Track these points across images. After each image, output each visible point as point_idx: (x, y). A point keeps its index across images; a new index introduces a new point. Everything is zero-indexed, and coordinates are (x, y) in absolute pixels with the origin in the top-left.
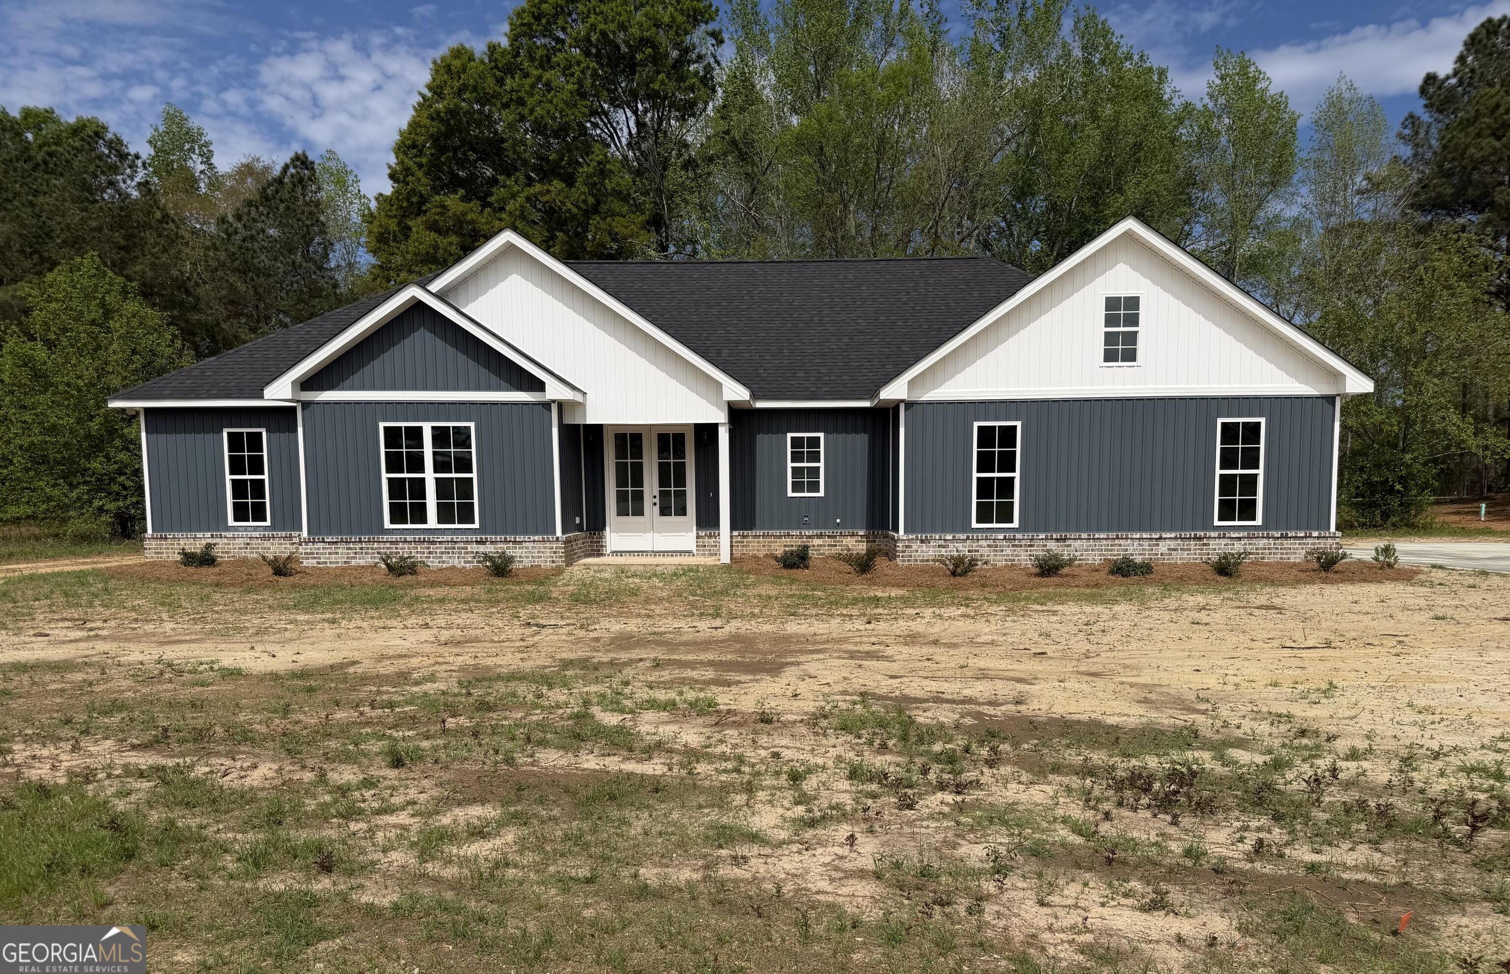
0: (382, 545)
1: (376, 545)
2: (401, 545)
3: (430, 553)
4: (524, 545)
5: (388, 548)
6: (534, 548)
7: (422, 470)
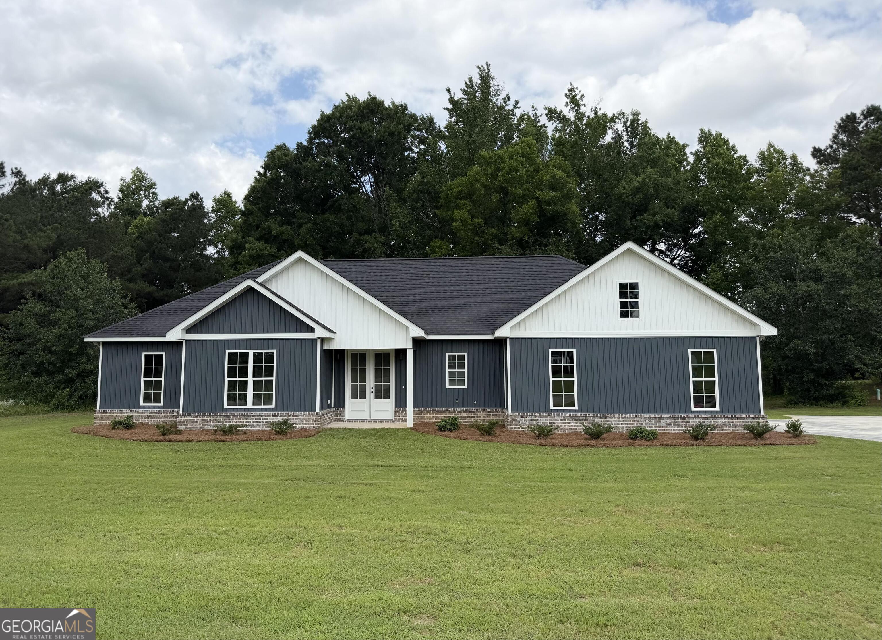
0: (221, 418)
1: (218, 418)
2: (231, 418)
3: (247, 422)
4: (298, 417)
5: (224, 419)
6: (303, 419)
7: (246, 375)
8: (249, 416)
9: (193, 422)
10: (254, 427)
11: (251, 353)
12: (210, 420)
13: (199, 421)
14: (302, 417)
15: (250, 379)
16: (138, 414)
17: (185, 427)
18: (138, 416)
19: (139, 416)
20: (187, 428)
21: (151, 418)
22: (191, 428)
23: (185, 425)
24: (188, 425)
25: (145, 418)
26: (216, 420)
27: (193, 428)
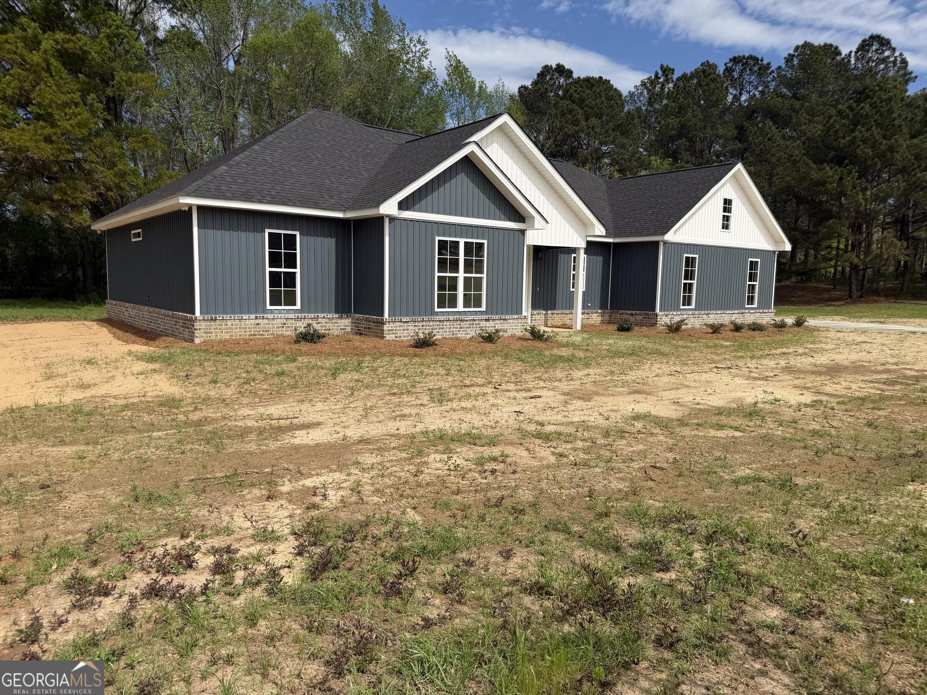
0: (435, 323)
1: (431, 323)
2: (445, 323)
3: (461, 328)
4: (509, 321)
5: (438, 325)
6: (513, 323)
7: (457, 271)
8: (462, 321)
9: (404, 330)
10: (468, 334)
11: (462, 242)
12: (423, 326)
13: (410, 328)
14: (511, 321)
15: (461, 275)
16: (266, 321)
17: (394, 336)
18: (266, 324)
19: (269, 324)
20: (396, 337)
21: (287, 327)
22: (401, 337)
23: (394, 333)
24: (397, 333)
25: (278, 328)
26: (429, 326)
27: (404, 336)
